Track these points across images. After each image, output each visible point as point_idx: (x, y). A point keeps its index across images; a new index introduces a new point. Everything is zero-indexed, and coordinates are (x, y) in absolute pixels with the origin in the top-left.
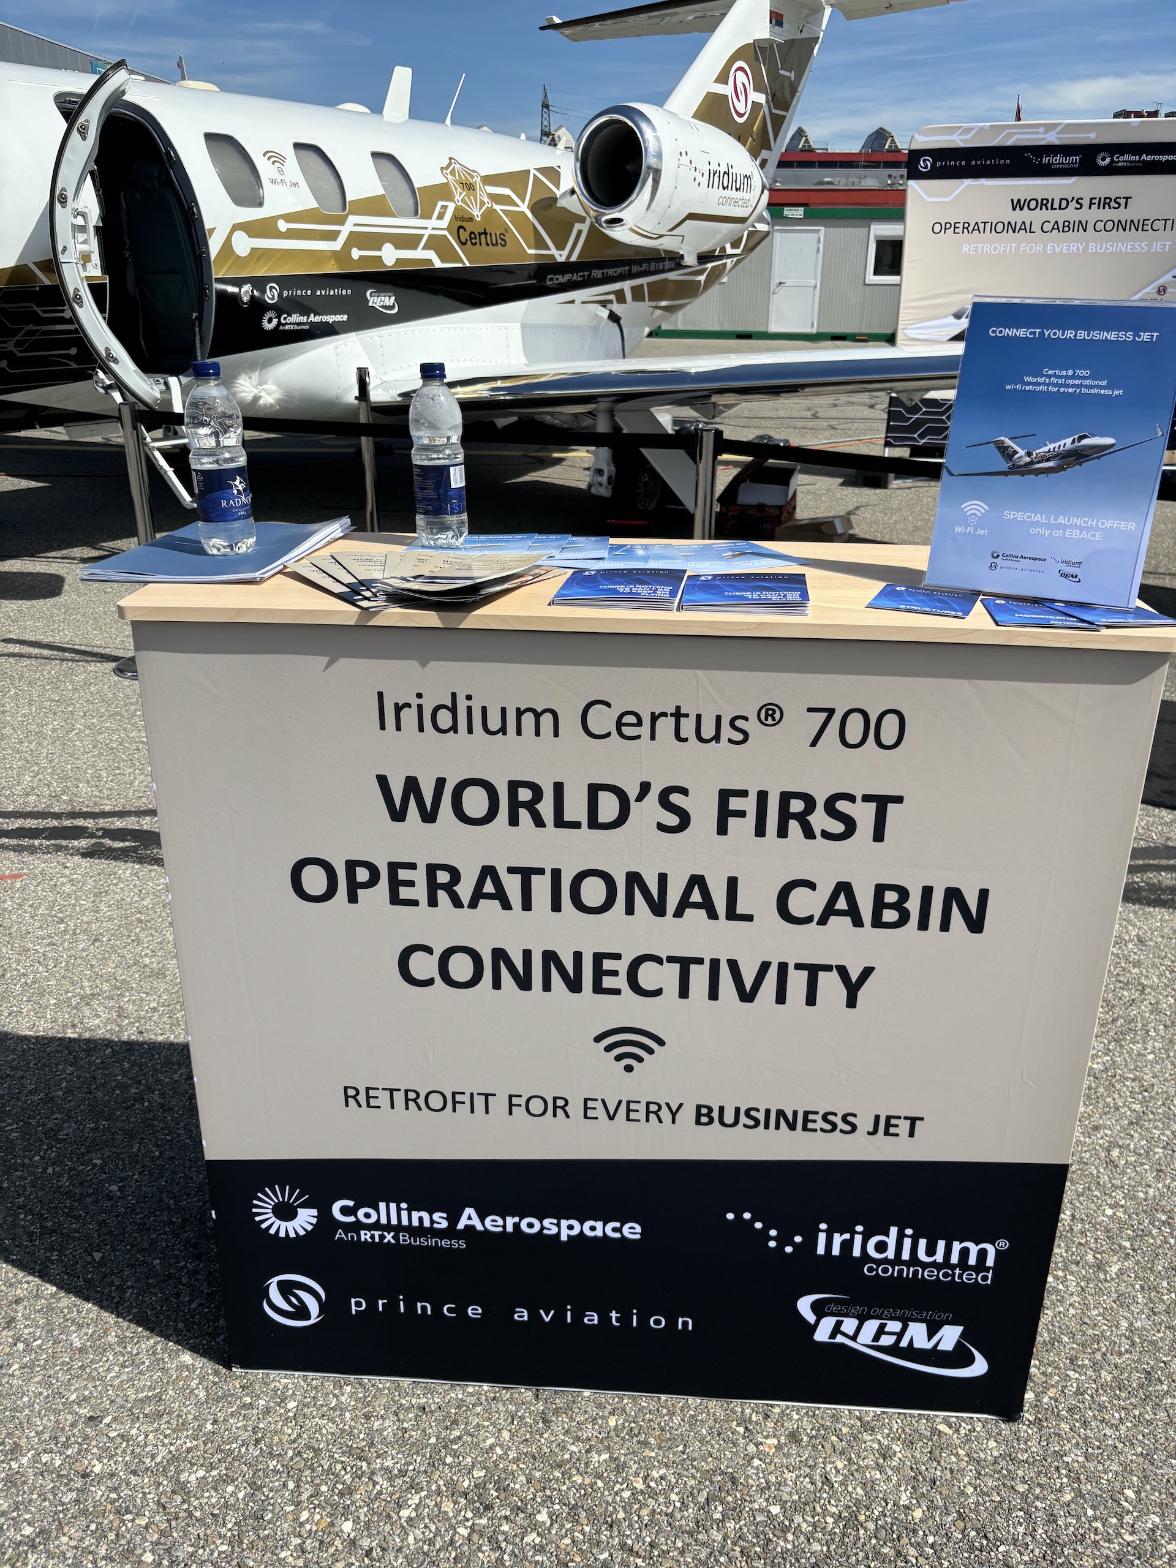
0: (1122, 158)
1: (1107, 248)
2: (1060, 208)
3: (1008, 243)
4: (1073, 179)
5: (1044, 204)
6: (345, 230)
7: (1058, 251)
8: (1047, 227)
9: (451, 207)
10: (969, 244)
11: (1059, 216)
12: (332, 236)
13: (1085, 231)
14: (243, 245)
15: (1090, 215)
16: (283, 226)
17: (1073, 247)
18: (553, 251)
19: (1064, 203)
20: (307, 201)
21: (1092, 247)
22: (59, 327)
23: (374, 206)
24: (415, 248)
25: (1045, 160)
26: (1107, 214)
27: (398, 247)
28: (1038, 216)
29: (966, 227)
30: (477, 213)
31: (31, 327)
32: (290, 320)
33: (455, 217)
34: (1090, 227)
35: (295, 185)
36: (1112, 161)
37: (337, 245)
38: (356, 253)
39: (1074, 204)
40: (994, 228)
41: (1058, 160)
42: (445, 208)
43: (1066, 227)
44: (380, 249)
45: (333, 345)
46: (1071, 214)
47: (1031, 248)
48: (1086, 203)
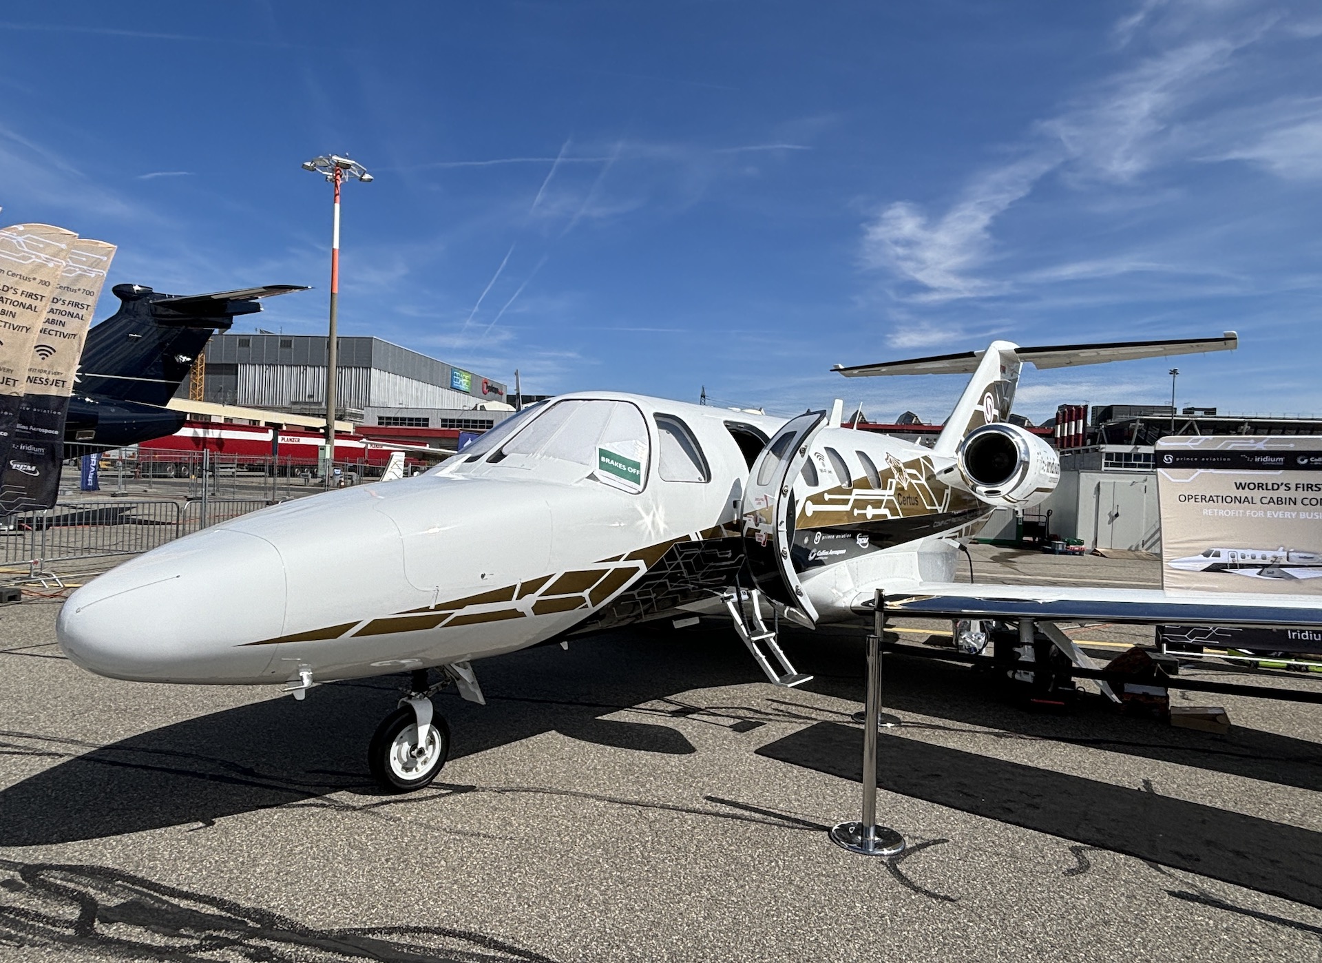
0: (1316, 460)
1: (1314, 516)
2: (1273, 489)
3: (1236, 510)
4: (1281, 472)
5: (1260, 486)
6: (852, 498)
7: (1276, 516)
8: (1265, 501)
9: (894, 482)
10: (1208, 510)
11: (1275, 494)
12: (846, 502)
13: (1295, 504)
14: (811, 509)
15: (1300, 495)
16: (827, 497)
17: (1287, 515)
18: (937, 507)
19: (1276, 487)
20: (836, 483)
21: (1303, 515)
22: (724, 563)
23: (863, 484)
24: (880, 507)
25: (1257, 459)
26: (1310, 494)
27: (874, 507)
28: (1257, 494)
29: (1203, 498)
30: (905, 485)
31: (712, 564)
32: (822, 554)
33: (897, 489)
34: (1299, 502)
35: (830, 472)
36: (1309, 461)
37: (847, 508)
38: (856, 512)
39: (1283, 487)
40: (1224, 499)
41: (1266, 459)
42: (891, 483)
43: (1280, 501)
44: (865, 509)
45: (833, 569)
46: (1281, 493)
47: (1255, 514)
48: (1293, 486)
